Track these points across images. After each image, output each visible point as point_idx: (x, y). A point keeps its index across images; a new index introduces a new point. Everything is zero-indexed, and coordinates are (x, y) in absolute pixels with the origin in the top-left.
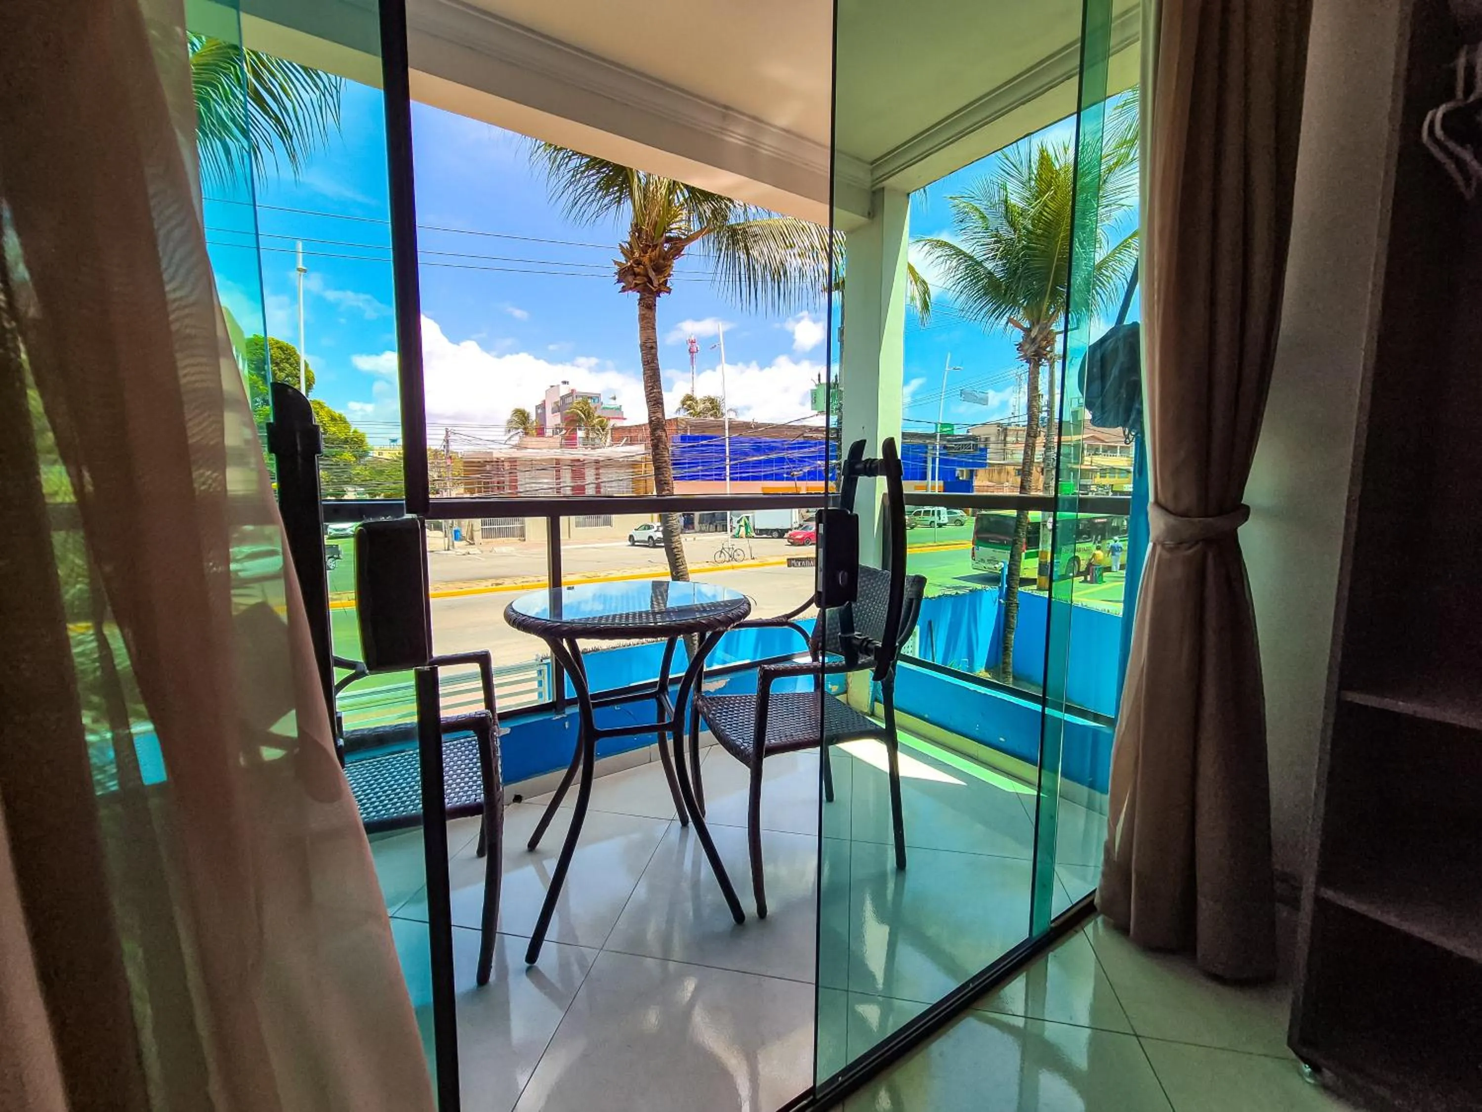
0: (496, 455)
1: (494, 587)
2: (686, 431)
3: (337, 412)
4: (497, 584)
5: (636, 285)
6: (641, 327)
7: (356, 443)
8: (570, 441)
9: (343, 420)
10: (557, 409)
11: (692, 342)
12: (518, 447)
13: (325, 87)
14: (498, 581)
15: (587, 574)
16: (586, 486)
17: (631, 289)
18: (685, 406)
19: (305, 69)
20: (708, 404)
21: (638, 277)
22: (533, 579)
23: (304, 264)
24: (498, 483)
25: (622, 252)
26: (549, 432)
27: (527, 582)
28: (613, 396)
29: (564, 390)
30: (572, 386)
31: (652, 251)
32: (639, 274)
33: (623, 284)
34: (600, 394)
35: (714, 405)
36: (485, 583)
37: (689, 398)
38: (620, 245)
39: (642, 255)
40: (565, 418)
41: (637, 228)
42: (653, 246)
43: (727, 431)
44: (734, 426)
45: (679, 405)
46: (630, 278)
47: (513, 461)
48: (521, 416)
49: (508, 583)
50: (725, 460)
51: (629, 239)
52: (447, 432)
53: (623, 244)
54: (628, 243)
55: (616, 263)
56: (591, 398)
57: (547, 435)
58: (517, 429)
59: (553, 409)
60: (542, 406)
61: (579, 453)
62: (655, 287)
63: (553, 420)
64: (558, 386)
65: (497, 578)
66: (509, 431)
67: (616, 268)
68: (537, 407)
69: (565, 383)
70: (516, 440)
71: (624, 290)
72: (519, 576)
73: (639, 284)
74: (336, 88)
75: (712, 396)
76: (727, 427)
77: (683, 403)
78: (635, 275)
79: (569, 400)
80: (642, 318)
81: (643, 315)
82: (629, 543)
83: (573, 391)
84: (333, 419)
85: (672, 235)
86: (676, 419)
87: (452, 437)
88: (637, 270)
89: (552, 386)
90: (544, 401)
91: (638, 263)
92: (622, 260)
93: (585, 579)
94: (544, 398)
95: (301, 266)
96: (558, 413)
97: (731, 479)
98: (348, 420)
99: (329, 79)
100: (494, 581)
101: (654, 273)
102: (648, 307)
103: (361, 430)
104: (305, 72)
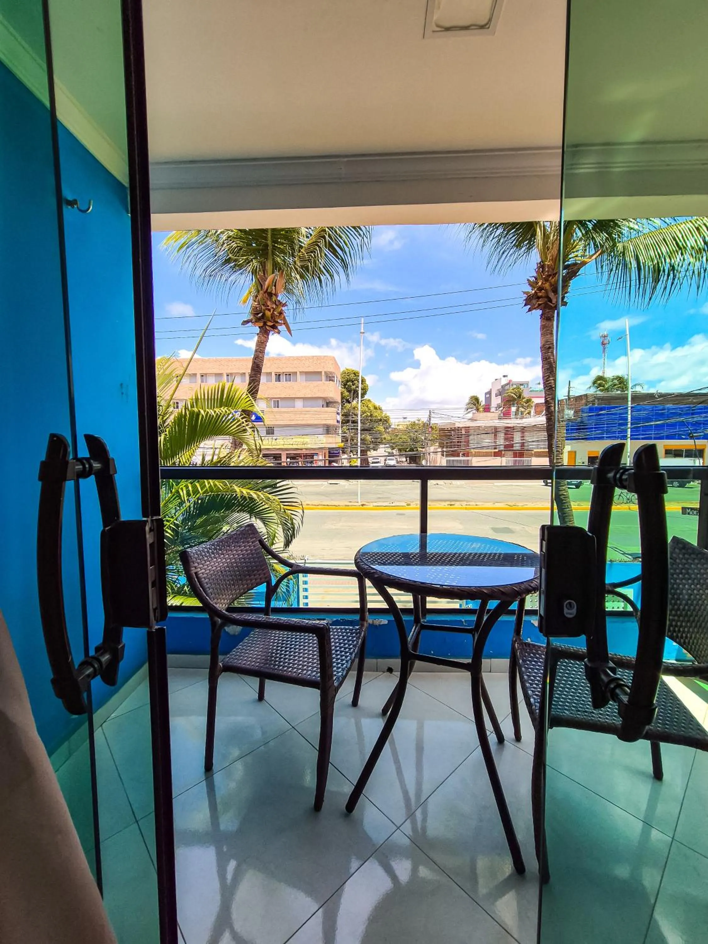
0: (457, 425)
1: (449, 506)
2: (593, 404)
3: (377, 404)
4: (451, 505)
5: (539, 305)
6: (541, 334)
7: (385, 421)
8: (506, 415)
9: (380, 409)
10: (500, 393)
11: (605, 337)
12: (472, 420)
13: (364, 234)
14: (452, 503)
15: (510, 504)
16: (514, 445)
17: (535, 309)
18: (596, 385)
19: (354, 228)
20: (616, 381)
21: (540, 300)
22: (474, 503)
23: (364, 330)
24: (458, 442)
25: (529, 284)
26: (493, 410)
27: (469, 505)
28: (538, 382)
29: (504, 381)
30: (509, 378)
31: (553, 278)
32: (541, 297)
33: (529, 306)
34: (528, 382)
35: (621, 382)
36: (444, 503)
37: (600, 378)
38: (528, 280)
39: (544, 282)
40: (503, 400)
41: (542, 266)
42: (553, 274)
43: (630, 403)
44: (636, 398)
45: (590, 384)
46: (534, 301)
47: (467, 429)
48: (475, 401)
49: (457, 504)
50: (627, 425)
51: (535, 275)
52: (430, 413)
53: (530, 279)
54: (535, 277)
55: (524, 293)
56: (522, 385)
57: (491, 411)
58: (472, 408)
59: (496, 394)
60: (490, 393)
61: (512, 422)
62: (554, 304)
63: (496, 401)
64: (501, 379)
65: (451, 501)
66: (467, 409)
67: (525, 297)
68: (486, 394)
69: (504, 376)
70: (470, 415)
71: (530, 310)
72: (464, 501)
73: (541, 304)
74: (369, 232)
75: (620, 376)
76: (630, 399)
77: (594, 383)
78: (538, 298)
79: (507, 387)
80: (543, 327)
81: (543, 325)
82: (544, 484)
83: (510, 381)
84: (375, 408)
85: (569, 263)
86: (586, 395)
87: (433, 415)
88: (540, 294)
89: (496, 380)
90: (491, 389)
91: (540, 289)
92: (529, 289)
93: (507, 506)
94: (491, 388)
95: (362, 331)
96: (500, 397)
97: (631, 439)
98: (382, 409)
99: (366, 228)
100: (449, 503)
101: (553, 294)
102: (547, 319)
103: (388, 415)
104: (355, 229)
